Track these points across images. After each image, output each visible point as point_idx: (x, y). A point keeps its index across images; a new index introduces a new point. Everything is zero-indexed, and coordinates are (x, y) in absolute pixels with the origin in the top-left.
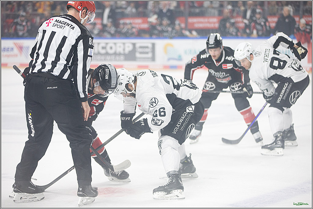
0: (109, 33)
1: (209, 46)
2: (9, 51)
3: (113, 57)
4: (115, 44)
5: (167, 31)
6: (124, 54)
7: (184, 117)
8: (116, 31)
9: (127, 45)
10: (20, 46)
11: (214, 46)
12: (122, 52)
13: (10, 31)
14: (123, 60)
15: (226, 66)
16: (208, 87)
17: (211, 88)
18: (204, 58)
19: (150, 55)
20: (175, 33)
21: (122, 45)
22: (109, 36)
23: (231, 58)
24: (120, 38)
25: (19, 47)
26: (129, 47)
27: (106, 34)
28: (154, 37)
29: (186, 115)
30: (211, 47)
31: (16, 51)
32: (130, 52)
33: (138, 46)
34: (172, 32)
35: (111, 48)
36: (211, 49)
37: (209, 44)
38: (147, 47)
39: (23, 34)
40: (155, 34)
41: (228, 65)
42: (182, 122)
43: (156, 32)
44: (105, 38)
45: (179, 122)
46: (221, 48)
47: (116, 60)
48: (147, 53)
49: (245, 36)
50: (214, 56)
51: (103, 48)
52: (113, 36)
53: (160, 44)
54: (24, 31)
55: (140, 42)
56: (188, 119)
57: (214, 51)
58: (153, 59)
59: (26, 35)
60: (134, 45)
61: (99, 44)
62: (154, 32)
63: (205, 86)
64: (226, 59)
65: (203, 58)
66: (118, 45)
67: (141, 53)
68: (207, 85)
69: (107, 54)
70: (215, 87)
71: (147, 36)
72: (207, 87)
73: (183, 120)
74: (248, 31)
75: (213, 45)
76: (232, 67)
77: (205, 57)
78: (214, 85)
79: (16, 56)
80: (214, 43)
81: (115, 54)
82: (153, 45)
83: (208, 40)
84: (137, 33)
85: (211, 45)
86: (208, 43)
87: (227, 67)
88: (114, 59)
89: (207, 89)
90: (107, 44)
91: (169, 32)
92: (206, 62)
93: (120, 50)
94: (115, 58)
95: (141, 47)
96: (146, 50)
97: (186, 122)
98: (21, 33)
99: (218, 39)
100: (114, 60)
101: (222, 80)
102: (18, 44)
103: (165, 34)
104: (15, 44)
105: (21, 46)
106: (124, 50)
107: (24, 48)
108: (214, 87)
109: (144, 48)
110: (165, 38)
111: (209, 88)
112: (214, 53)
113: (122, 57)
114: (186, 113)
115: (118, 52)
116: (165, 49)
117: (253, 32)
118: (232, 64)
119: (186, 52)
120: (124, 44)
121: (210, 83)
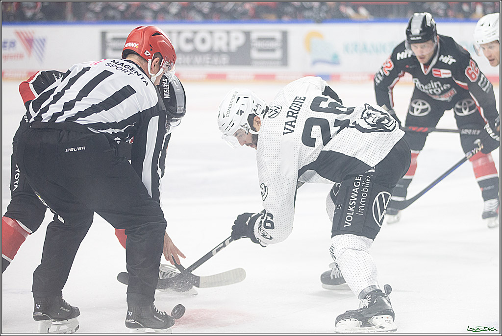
0: (200, 12)
1: (412, 39)
2: (7, 48)
3: (207, 58)
4: (211, 32)
5: (311, 8)
6: (229, 53)
7: (357, 189)
8: (212, 9)
9: (233, 35)
10: (29, 37)
11: (420, 38)
12: (224, 48)
13: (9, 9)
14: (226, 64)
15: (438, 73)
16: (418, 109)
17: (423, 111)
18: (404, 59)
19: (278, 54)
20: (326, 12)
21: (224, 36)
22: (198, 18)
23: (448, 59)
24: (220, 22)
25: (26, 40)
26: (237, 39)
27: (193, 14)
28: (286, 18)
29: (359, 183)
30: (415, 40)
31: (20, 47)
32: (239, 48)
33: (254, 36)
34: (320, 9)
35: (203, 41)
36: (416, 45)
37: (411, 35)
38: (272, 39)
39: (34, 15)
40: (287, 14)
41: (442, 71)
42: (356, 199)
43: (289, 9)
44: (193, 22)
45: (352, 201)
46: (434, 41)
47: (212, 64)
48: (273, 50)
49: (461, 17)
50: (422, 58)
51: (189, 41)
52: (207, 18)
53: (298, 32)
54: (36, 10)
55: (259, 30)
56: (365, 190)
57: (422, 48)
58: (284, 61)
59: (40, 16)
60: (247, 34)
61: (179, 33)
62: (285, 9)
63: (412, 109)
64: (440, 59)
65: (402, 58)
66: (217, 35)
67: (261, 50)
68: (414, 105)
69: (195, 52)
70: (430, 109)
71: (273, 17)
72: (415, 110)
73: (356, 195)
74: (465, 8)
75: (418, 36)
76: (450, 75)
77: (405, 57)
78: (427, 105)
79: (21, 56)
80: (421, 32)
81: (211, 52)
82: (285, 34)
83: (410, 27)
84: (253, 12)
85: (415, 36)
86: (408, 33)
87: (440, 75)
88: (208, 62)
89: (416, 113)
90: (195, 33)
91: (314, 9)
92: (407, 66)
93: (220, 44)
94: (210, 60)
95: (260, 39)
96: (272, 45)
97: (364, 195)
98: (29, 14)
99: (428, 24)
100: (210, 64)
101: (440, 97)
102: (25, 35)
103: (307, 14)
104: (18, 33)
105: (31, 37)
106: (228, 44)
107: (36, 42)
108: (427, 109)
109: (268, 41)
110: (307, 20)
111: (419, 111)
112: (421, 51)
113: (225, 59)
114: (358, 180)
115: (216, 48)
116: (308, 43)
117: (475, 10)
118: (449, 71)
119: (346, 49)
120: (228, 32)
121: (420, 102)
